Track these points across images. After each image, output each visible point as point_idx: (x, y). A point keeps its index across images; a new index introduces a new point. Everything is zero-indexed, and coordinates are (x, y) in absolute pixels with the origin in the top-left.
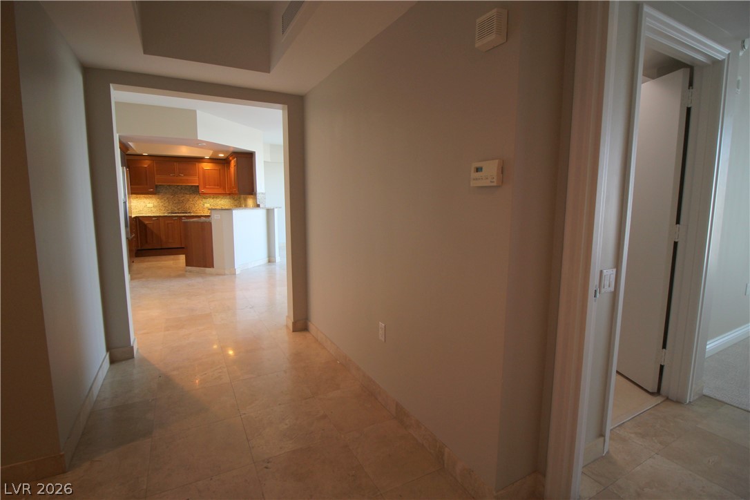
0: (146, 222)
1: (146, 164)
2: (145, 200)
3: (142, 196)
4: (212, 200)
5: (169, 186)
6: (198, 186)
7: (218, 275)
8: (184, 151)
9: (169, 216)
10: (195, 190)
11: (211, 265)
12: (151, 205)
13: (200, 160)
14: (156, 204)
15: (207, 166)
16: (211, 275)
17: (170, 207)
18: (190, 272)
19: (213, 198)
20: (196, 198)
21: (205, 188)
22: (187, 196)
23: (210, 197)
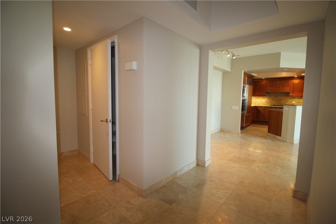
0: (260, 109)
1: (264, 83)
2: (262, 99)
3: (261, 97)
4: (297, 100)
5: (274, 92)
6: (289, 92)
7: (283, 141)
8: (284, 75)
9: (271, 107)
10: (287, 94)
11: (280, 135)
12: (264, 101)
13: (292, 78)
14: (266, 101)
15: (296, 81)
16: (279, 140)
17: (273, 103)
18: (269, 136)
19: (298, 99)
20: (288, 99)
21: (293, 93)
22: (283, 97)
23: (296, 98)
